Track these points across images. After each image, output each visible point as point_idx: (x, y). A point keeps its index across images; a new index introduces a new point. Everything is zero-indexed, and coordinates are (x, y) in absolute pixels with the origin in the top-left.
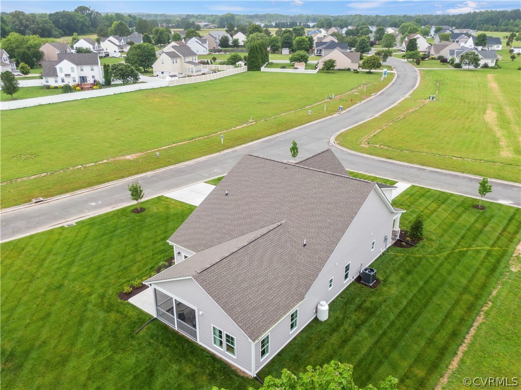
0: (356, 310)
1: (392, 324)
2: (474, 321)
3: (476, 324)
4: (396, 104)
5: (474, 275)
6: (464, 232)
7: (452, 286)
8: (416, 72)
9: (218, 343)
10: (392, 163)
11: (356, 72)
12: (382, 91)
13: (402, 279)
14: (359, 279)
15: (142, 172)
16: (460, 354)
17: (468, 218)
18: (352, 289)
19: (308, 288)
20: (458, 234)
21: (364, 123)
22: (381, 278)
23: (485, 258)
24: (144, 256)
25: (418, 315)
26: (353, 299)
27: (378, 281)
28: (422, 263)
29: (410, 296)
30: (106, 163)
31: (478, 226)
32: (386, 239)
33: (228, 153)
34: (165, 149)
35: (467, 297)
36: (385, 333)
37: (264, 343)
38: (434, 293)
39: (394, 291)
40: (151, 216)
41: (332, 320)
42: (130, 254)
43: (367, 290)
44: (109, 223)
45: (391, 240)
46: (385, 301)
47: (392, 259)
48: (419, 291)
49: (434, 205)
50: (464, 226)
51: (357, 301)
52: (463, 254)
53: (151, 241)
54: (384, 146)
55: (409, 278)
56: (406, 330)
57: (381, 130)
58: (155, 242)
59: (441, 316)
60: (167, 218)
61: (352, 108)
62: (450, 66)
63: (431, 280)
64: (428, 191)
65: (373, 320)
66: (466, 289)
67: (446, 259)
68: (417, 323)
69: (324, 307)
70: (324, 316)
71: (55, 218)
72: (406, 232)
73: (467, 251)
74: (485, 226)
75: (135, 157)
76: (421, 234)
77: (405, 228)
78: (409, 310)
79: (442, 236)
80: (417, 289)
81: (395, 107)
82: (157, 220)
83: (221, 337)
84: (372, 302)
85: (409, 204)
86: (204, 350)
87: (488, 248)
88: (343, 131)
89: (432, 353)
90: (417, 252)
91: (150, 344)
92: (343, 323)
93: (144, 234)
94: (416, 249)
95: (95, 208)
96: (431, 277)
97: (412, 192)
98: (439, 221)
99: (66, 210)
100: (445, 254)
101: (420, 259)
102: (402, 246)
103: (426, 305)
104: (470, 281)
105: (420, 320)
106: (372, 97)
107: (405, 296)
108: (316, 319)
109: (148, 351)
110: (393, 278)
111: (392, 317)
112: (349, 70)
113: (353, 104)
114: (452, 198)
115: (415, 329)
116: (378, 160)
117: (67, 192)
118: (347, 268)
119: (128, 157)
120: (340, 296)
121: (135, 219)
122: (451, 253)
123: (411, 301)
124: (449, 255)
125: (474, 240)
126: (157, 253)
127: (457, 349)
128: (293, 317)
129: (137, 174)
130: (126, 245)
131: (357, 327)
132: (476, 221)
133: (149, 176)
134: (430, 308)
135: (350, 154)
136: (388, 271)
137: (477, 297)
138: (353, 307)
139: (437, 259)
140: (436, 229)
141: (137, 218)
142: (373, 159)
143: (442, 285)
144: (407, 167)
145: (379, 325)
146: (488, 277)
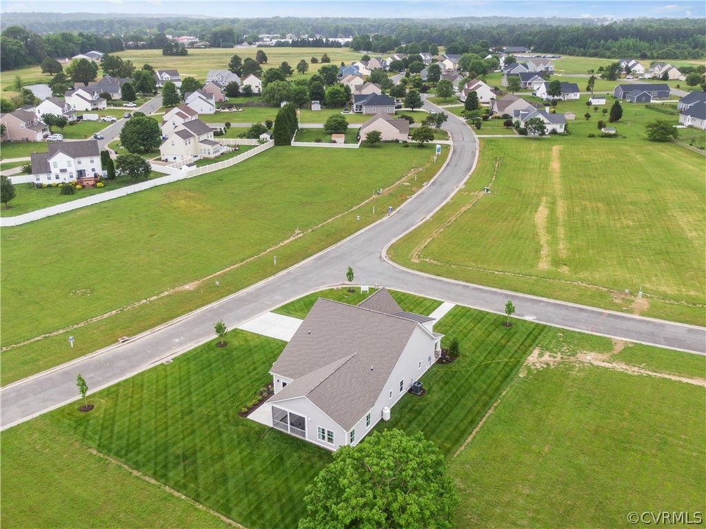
0: (408, 412)
1: (433, 418)
2: (486, 413)
3: (487, 415)
4: (448, 199)
5: (492, 382)
6: (491, 348)
7: (475, 391)
8: (475, 142)
9: (321, 437)
10: (441, 280)
11: (406, 145)
12: (435, 177)
13: (441, 388)
14: (410, 391)
15: (207, 304)
16: (474, 433)
17: (497, 335)
18: (406, 398)
19: (376, 398)
20: (486, 350)
21: (415, 229)
22: (426, 389)
23: (503, 368)
24: (245, 384)
25: (450, 412)
26: (407, 404)
27: (424, 391)
28: (456, 375)
29: (446, 400)
30: (168, 295)
31: (503, 341)
32: (430, 359)
33: (283, 276)
34: (220, 275)
35: (485, 398)
36: (427, 425)
37: (352, 434)
38: (463, 396)
39: (435, 397)
40: (236, 349)
41: (392, 419)
42: (233, 383)
43: (416, 398)
44: (203, 358)
45: (434, 358)
46: (428, 404)
47: (435, 374)
48: (452, 396)
49: (472, 324)
50: (492, 342)
51: (409, 406)
52: (487, 366)
53: (245, 372)
54: (434, 260)
55: (446, 388)
56: (441, 422)
57: (431, 239)
58: (249, 373)
59: (466, 411)
60: (250, 350)
61: (402, 206)
62: (515, 131)
63: (463, 388)
64: (469, 311)
65: (420, 417)
66: (485, 392)
67: (474, 371)
68: (449, 417)
69: (387, 411)
70: (387, 417)
71: (151, 356)
72: (447, 351)
73: (490, 364)
74: (508, 342)
75: (194, 287)
76: (458, 352)
77: (446, 348)
78: (445, 409)
79: (474, 352)
80: (451, 394)
81: (447, 205)
82: (242, 353)
83: (324, 433)
84: (419, 406)
85: (451, 324)
86: (311, 444)
87: (506, 360)
88: (394, 241)
89: (456, 434)
90: (455, 366)
91: (274, 443)
92: (400, 420)
93: (237, 366)
94: (453, 365)
95: (181, 344)
96: (462, 385)
97: (456, 312)
98: (474, 340)
99: (156, 347)
100: (474, 367)
101: (456, 372)
102: (443, 363)
103: (456, 405)
104: (488, 386)
105: (452, 415)
106: (424, 188)
107: (442, 400)
108: (382, 419)
109: (274, 447)
110: (435, 388)
111: (433, 414)
112: (397, 141)
113: (403, 201)
114: (487, 316)
115: (447, 421)
116: (428, 278)
117: (146, 329)
118: (402, 383)
119: (187, 287)
120: (397, 403)
121: (223, 353)
122: (479, 366)
123: (446, 403)
124: (477, 368)
125: (498, 354)
126: (254, 381)
127: (473, 431)
128: (368, 417)
129: (203, 305)
130: (227, 376)
131: (410, 422)
132: (503, 337)
133: (215, 308)
134: (458, 407)
135: (402, 271)
136: (431, 384)
137: (491, 397)
138: (406, 410)
139: (467, 371)
140: (470, 347)
141: (225, 352)
142: (423, 277)
143: (468, 391)
144: (453, 284)
145: (424, 420)
146: (502, 382)
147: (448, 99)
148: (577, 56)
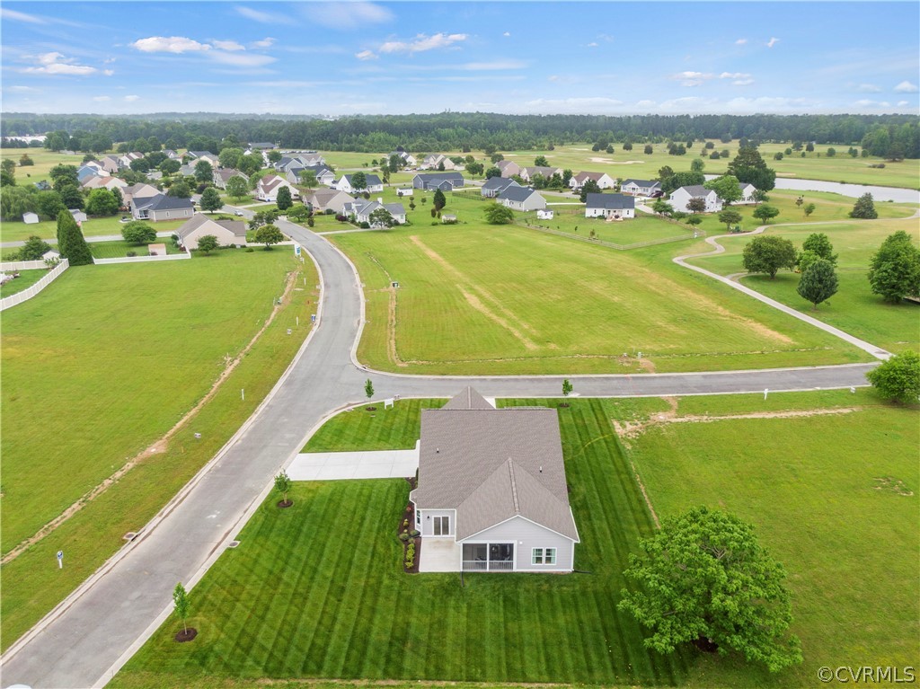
2: (640, 489)
3: (643, 491)
4: (363, 299)
5: (613, 460)
6: (576, 430)
7: (609, 473)
8: (323, 240)
9: (536, 561)
10: (451, 379)
11: (246, 249)
12: (321, 279)
13: (578, 479)
15: (203, 463)
16: (652, 511)
17: (567, 417)
21: (363, 334)
24: (373, 538)
25: (611, 498)
28: (577, 463)
29: (595, 489)
30: (137, 466)
31: (579, 421)
33: (266, 411)
35: (624, 476)
36: (606, 516)
38: (604, 481)
40: (311, 504)
42: (355, 541)
44: (279, 526)
48: (596, 483)
50: (572, 425)
53: (356, 525)
54: (421, 361)
55: (582, 477)
56: (615, 510)
57: (393, 341)
58: (360, 525)
59: (623, 493)
61: (319, 312)
62: (356, 225)
63: (595, 473)
66: (618, 471)
67: (587, 455)
71: (199, 545)
73: (592, 445)
74: (583, 420)
75: (162, 447)
79: (566, 438)
80: (593, 482)
81: (368, 305)
82: (324, 506)
83: (540, 555)
86: (523, 573)
87: (602, 437)
88: (354, 349)
89: (641, 516)
91: (484, 587)
93: (336, 521)
95: (224, 519)
96: (592, 471)
99: (192, 532)
100: (582, 451)
101: (572, 460)
104: (615, 465)
105: (616, 501)
106: (322, 292)
107: (592, 490)
109: (488, 591)
111: (600, 505)
112: (233, 246)
113: (315, 307)
115: (618, 507)
119: (153, 450)
122: (586, 449)
123: (598, 491)
127: (649, 508)
129: (200, 467)
130: (338, 536)
131: (589, 519)
132: (574, 418)
133: (219, 466)
134: (612, 491)
135: (399, 378)
137: (628, 474)
139: (582, 457)
141: (299, 511)
143: (602, 474)
144: (468, 380)
146: (622, 459)
147: (242, 198)
148: (332, 150)
